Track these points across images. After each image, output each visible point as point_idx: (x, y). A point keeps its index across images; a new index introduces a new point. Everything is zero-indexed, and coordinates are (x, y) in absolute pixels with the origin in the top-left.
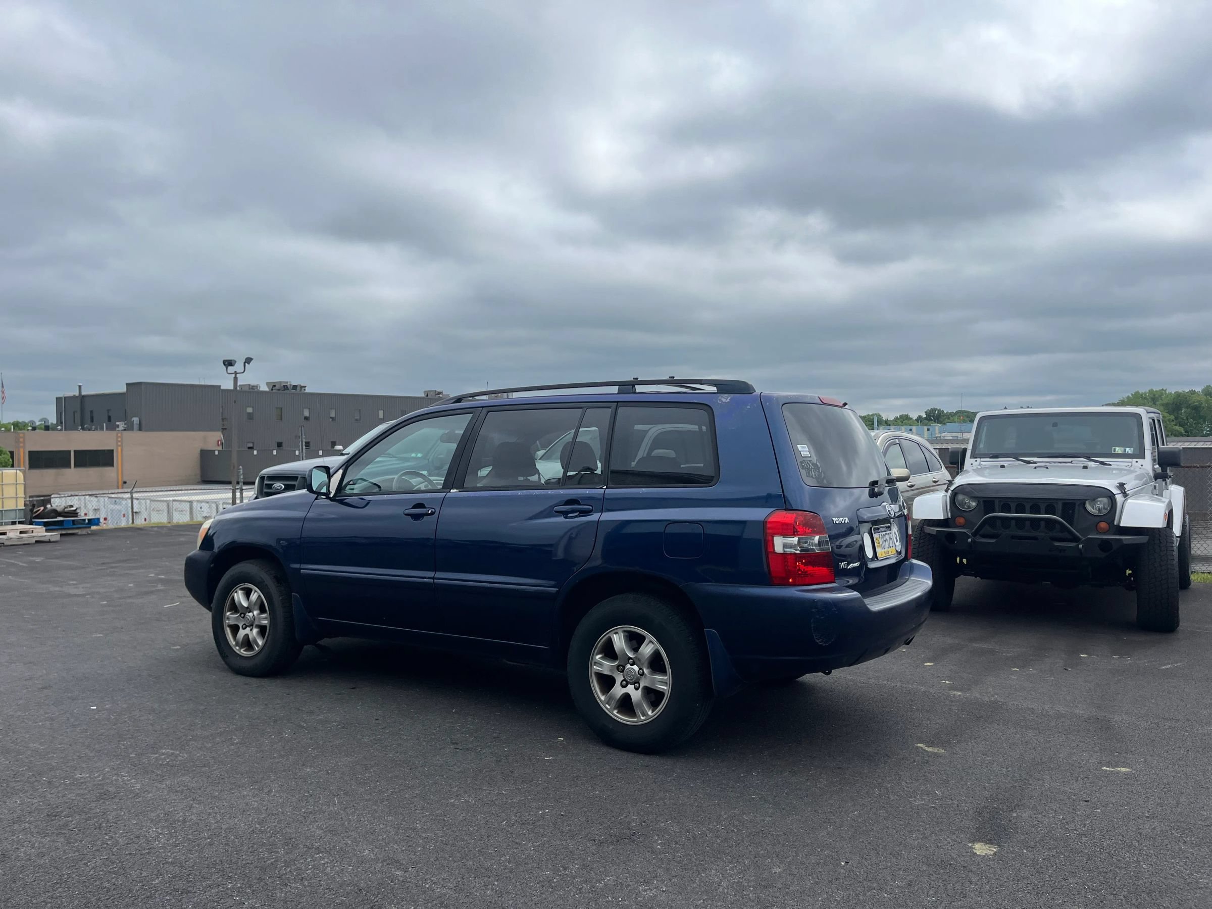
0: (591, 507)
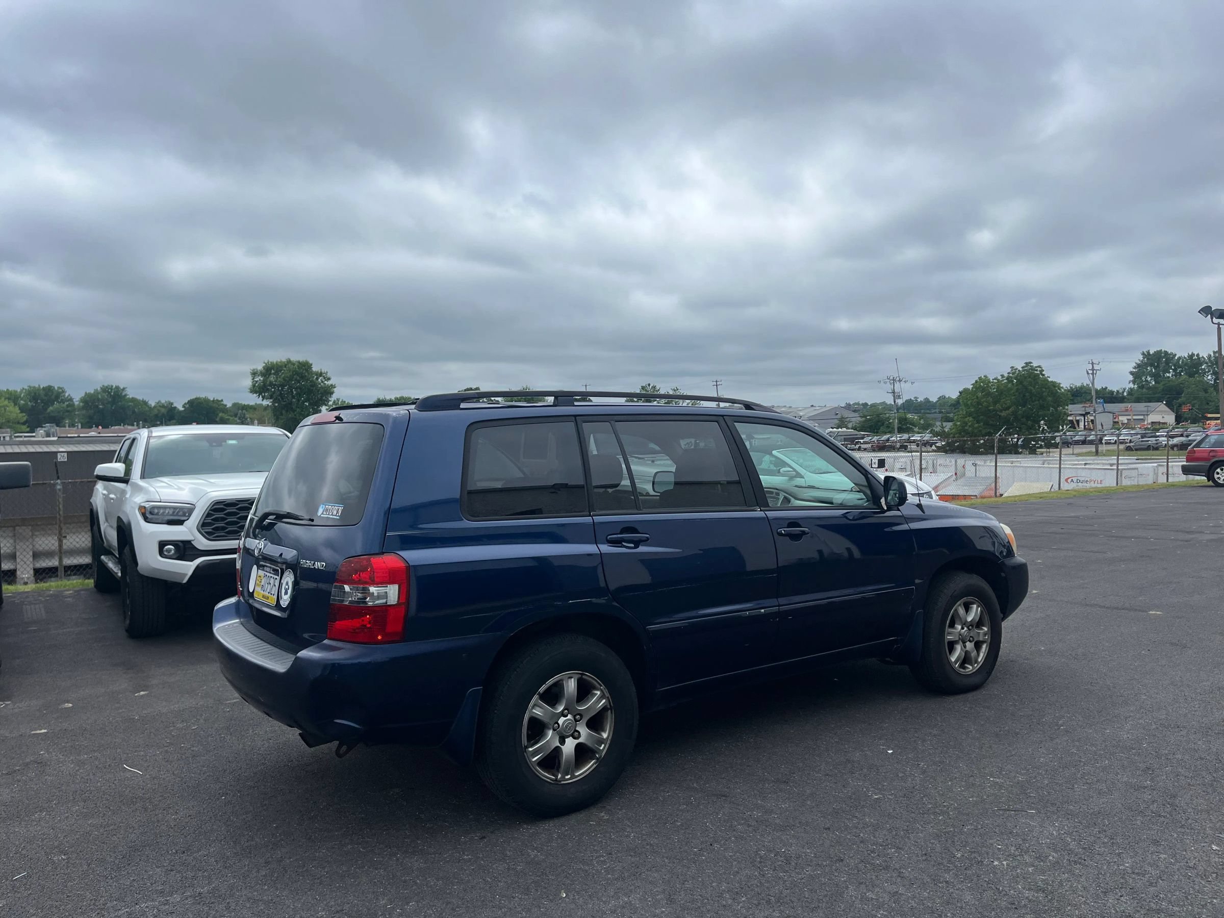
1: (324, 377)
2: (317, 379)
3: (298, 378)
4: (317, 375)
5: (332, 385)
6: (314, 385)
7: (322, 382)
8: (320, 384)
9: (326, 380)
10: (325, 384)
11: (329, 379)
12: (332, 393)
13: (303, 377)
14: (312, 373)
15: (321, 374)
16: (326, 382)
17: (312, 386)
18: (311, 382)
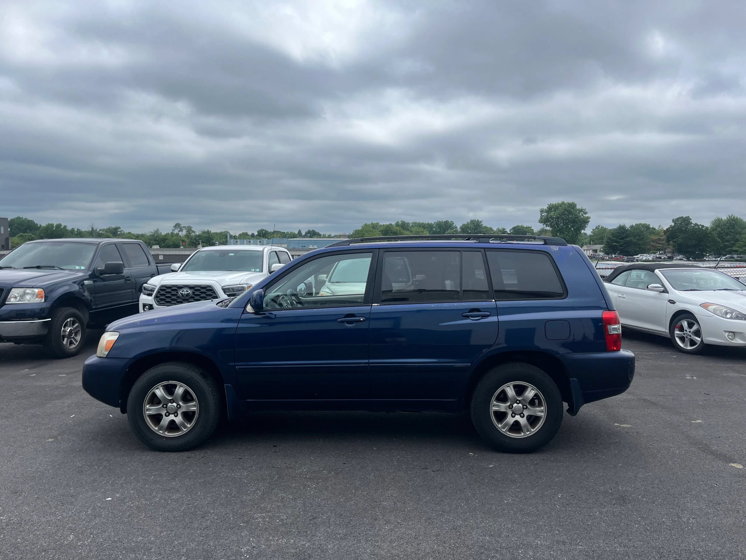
0: (489, 313)
1: (583, 212)
2: (579, 213)
3: (567, 213)
4: (579, 211)
5: (588, 217)
6: (577, 217)
7: (582, 215)
8: (581, 217)
9: (584, 214)
10: (584, 216)
11: (586, 213)
12: (588, 222)
13: (570, 213)
14: (576, 210)
15: (581, 210)
16: (584, 215)
17: (575, 218)
18: (575, 215)
